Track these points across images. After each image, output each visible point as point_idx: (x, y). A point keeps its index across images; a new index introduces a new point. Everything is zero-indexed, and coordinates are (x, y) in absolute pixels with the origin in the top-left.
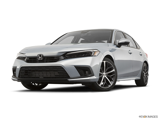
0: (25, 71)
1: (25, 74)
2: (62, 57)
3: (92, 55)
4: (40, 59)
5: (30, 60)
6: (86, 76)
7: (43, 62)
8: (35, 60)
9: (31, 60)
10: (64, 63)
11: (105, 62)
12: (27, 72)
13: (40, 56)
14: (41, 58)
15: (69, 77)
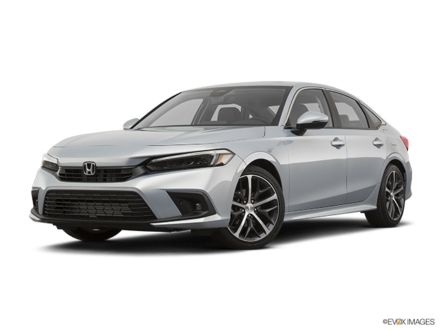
0: (57, 200)
1: (56, 208)
2: (140, 170)
3: (212, 164)
4: (89, 172)
5: (67, 175)
6: (197, 214)
7: (96, 181)
8: (78, 176)
9: (71, 174)
10: (142, 184)
11: (250, 177)
12: (61, 204)
13: (89, 165)
14: (91, 170)
15: (154, 218)
